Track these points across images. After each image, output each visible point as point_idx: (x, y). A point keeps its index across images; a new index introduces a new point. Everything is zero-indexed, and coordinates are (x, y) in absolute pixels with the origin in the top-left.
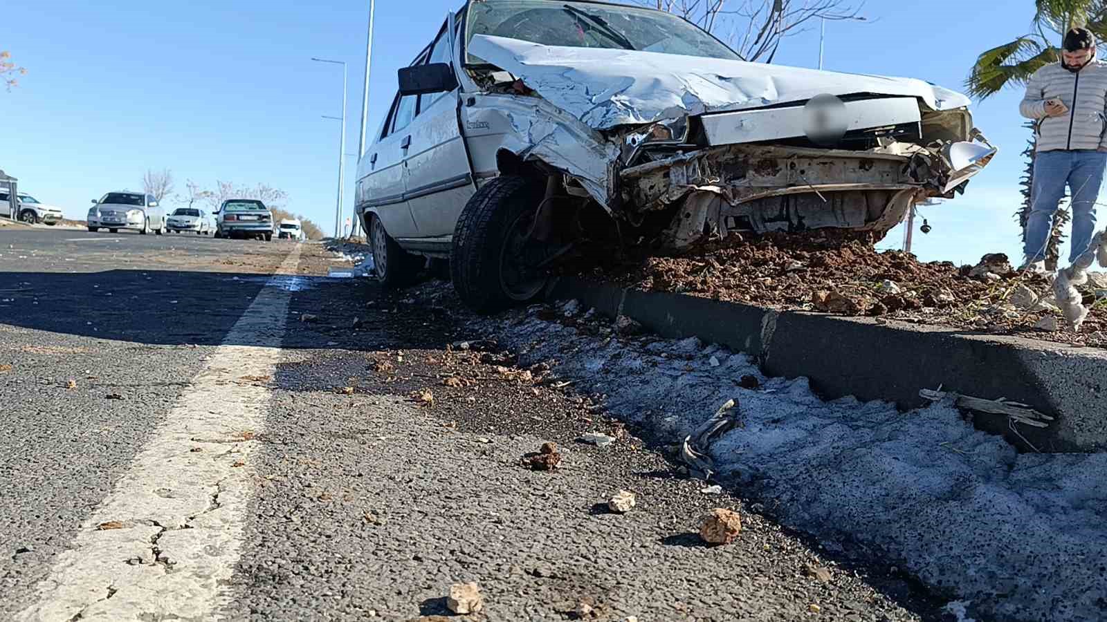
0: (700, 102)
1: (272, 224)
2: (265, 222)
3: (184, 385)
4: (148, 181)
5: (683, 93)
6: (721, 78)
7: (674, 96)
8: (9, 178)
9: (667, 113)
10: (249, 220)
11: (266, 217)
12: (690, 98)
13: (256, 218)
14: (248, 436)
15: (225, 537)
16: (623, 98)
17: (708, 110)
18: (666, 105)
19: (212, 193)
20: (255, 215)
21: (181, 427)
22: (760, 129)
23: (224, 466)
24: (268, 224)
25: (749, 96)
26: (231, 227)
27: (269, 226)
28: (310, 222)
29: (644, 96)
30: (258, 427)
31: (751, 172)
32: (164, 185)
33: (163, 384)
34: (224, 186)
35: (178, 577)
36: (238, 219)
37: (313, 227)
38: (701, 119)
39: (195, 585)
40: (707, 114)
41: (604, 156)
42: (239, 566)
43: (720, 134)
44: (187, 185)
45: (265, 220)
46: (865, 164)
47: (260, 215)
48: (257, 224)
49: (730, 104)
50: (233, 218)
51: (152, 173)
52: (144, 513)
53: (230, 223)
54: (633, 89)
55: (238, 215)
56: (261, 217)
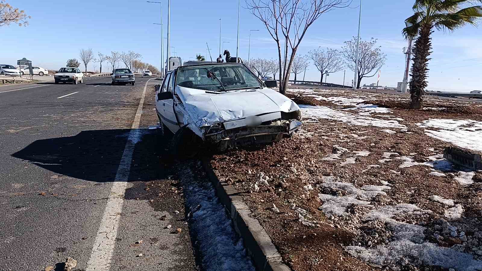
0: (223, 119)
1: (134, 79)
2: (131, 78)
3: (107, 199)
4: (82, 54)
5: (219, 117)
6: (230, 111)
7: (217, 118)
8: (28, 61)
9: (215, 123)
10: (125, 77)
11: (131, 76)
12: (221, 118)
13: (127, 77)
14: (118, 214)
15: (114, 234)
16: (205, 118)
17: (225, 121)
18: (215, 121)
19: (110, 57)
21: (107, 212)
22: (238, 125)
23: (114, 221)
25: (235, 117)
26: (118, 81)
28: (152, 66)
29: (210, 118)
30: (120, 212)
31: (240, 131)
32: (89, 56)
33: (103, 199)
34: (115, 54)
35: (109, 240)
36: (121, 77)
37: (153, 68)
38: (223, 124)
39: (111, 240)
40: (224, 122)
41: (201, 132)
42: (116, 238)
43: (228, 127)
44: (99, 55)
46: (270, 127)
47: (129, 75)
48: (128, 79)
49: (230, 119)
50: (118, 77)
51: (84, 51)
52: (104, 231)
54: (208, 115)
55: (120, 76)
56: (130, 76)
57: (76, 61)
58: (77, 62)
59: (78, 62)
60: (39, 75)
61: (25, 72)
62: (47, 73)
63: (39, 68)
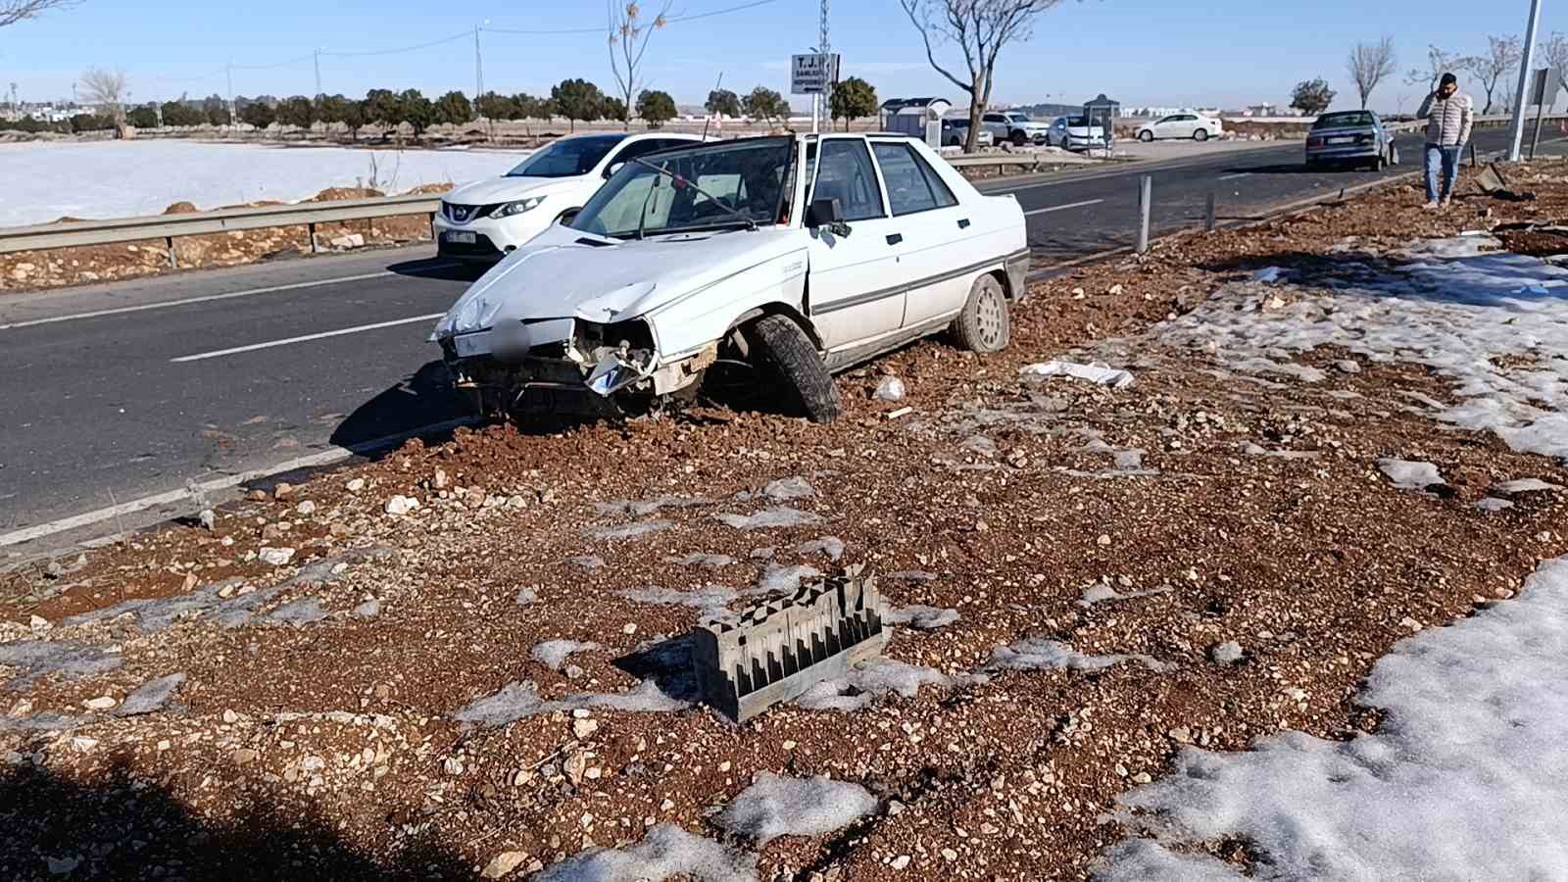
1: (1377, 146)
2: (1366, 144)
4: (1357, 58)
10: (1341, 144)
11: (1367, 137)
13: (1351, 140)
20: (1351, 135)
24: (1369, 147)
26: (1317, 155)
27: (1372, 150)
32: (1381, 63)
36: (1326, 143)
45: (1366, 140)
47: (1358, 135)
48: (1353, 149)
50: (1319, 143)
51: (1364, 46)
53: (1315, 150)
56: (1359, 138)
57: (1323, 86)
58: (1325, 90)
59: (1329, 89)
60: (1193, 138)
61: (1158, 130)
62: (1218, 130)
63: (1196, 118)
